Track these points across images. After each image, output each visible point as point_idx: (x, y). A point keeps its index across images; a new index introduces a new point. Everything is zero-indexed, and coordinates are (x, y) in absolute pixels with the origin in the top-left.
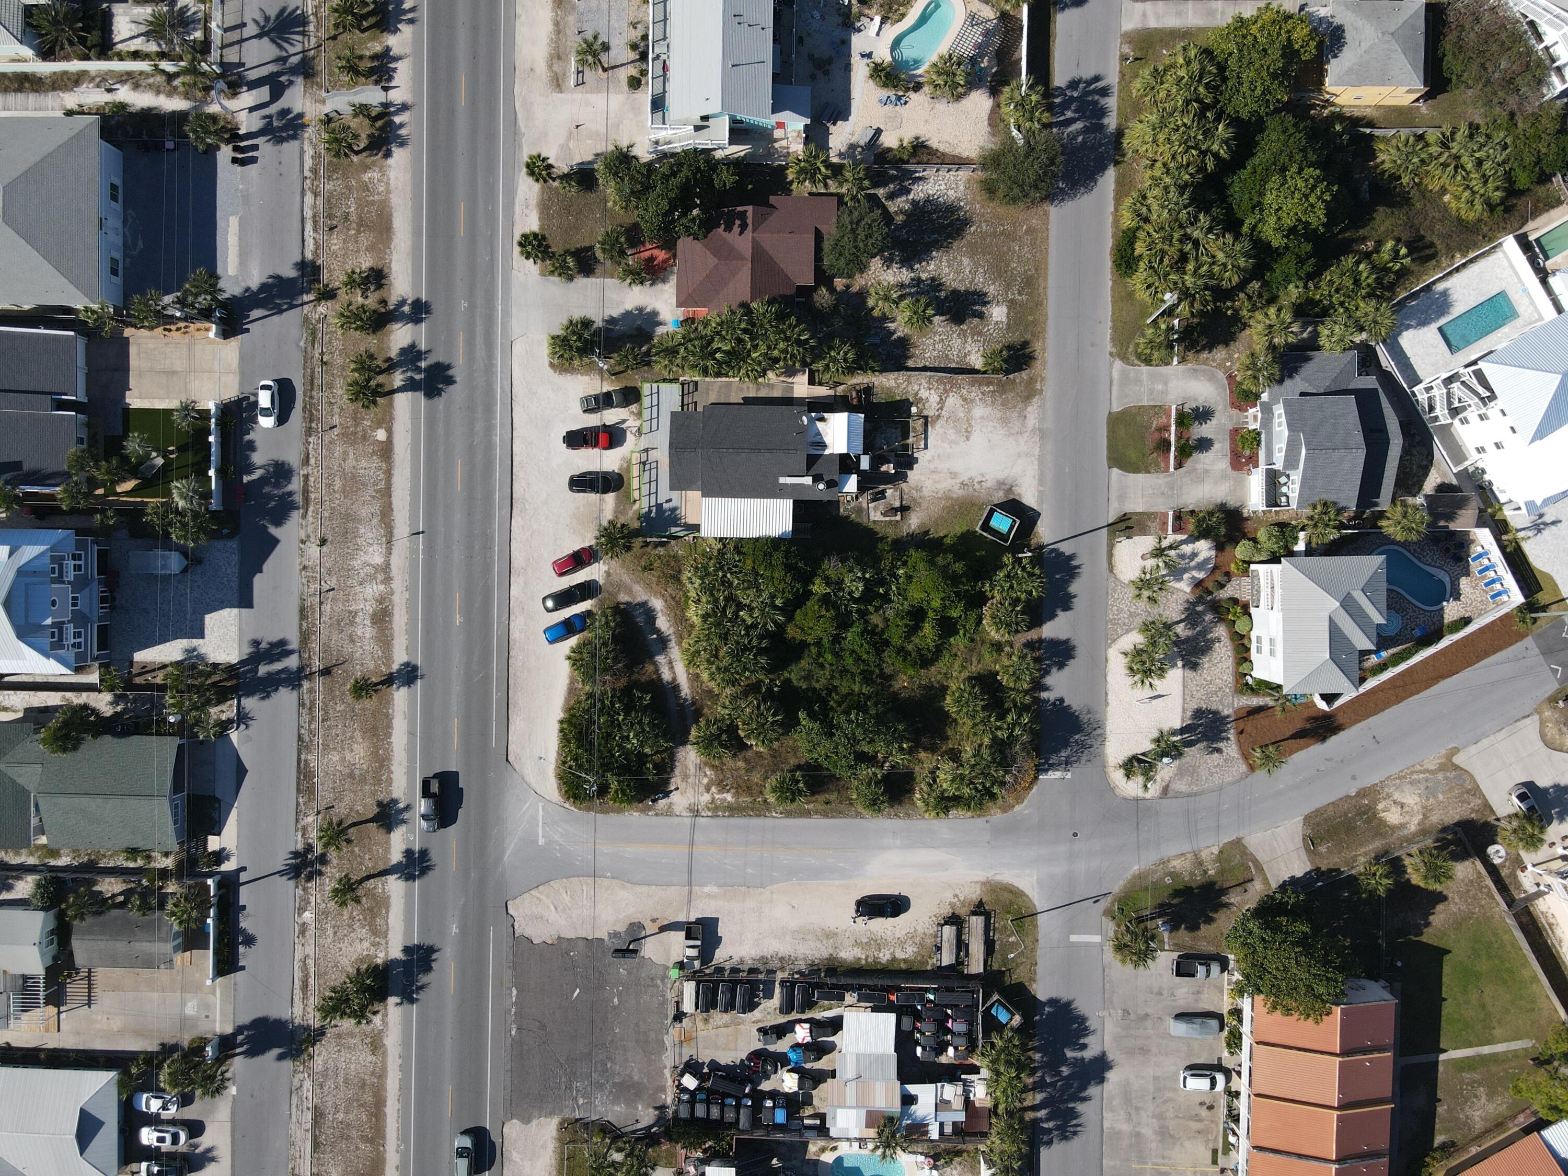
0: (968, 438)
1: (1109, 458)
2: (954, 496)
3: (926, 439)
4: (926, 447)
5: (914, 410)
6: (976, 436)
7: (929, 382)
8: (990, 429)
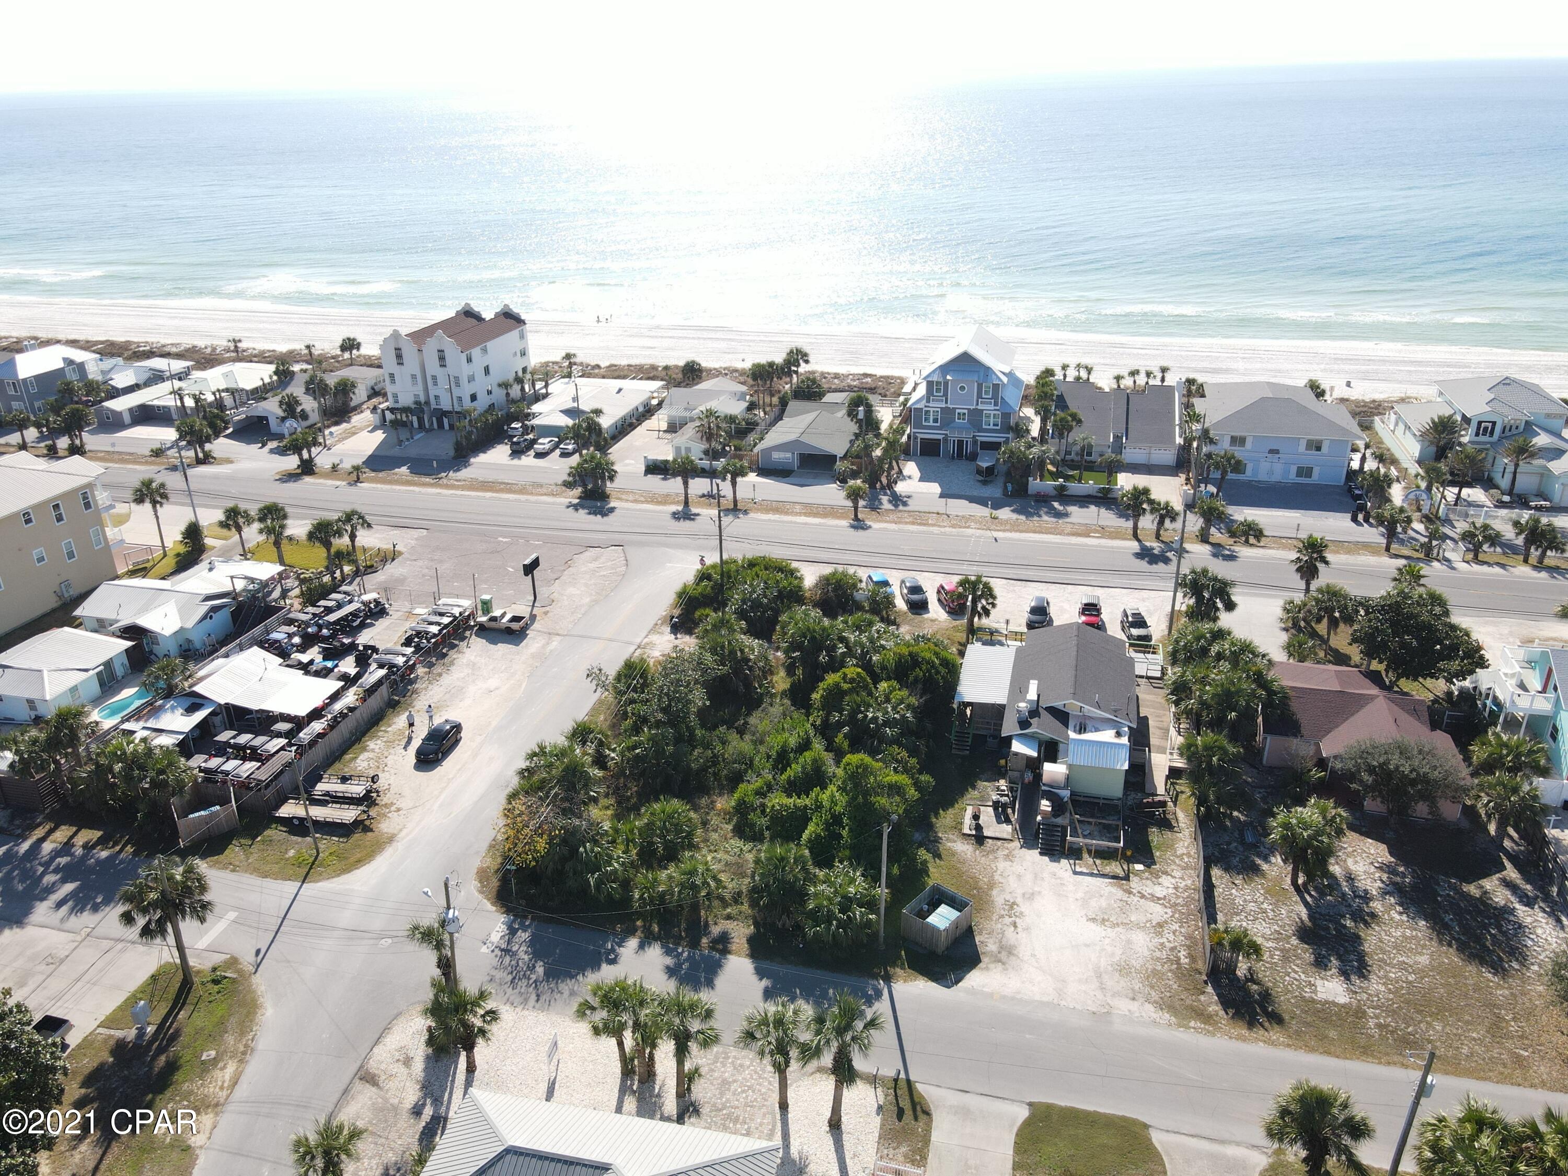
0: (1093, 920)
1: (1049, 1107)
2: (994, 892)
3: (1092, 875)
4: (1075, 873)
5: (1139, 867)
6: (1095, 931)
7: (1187, 888)
8: (1109, 949)
